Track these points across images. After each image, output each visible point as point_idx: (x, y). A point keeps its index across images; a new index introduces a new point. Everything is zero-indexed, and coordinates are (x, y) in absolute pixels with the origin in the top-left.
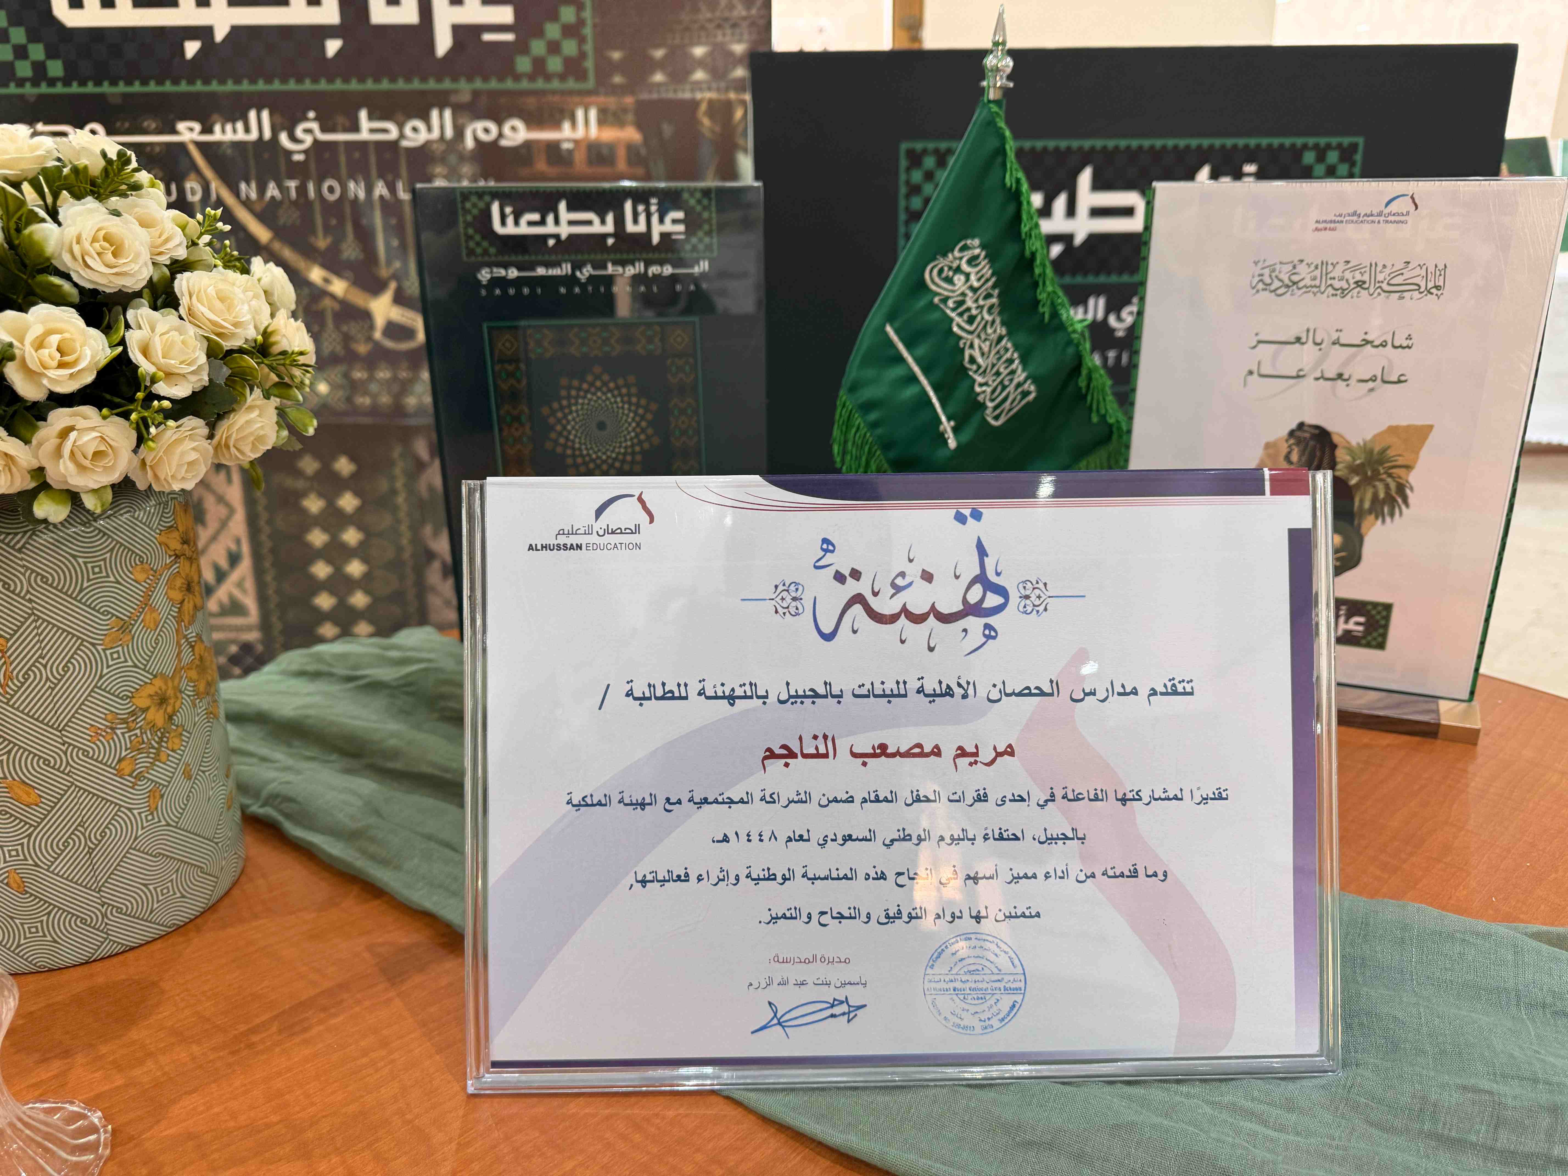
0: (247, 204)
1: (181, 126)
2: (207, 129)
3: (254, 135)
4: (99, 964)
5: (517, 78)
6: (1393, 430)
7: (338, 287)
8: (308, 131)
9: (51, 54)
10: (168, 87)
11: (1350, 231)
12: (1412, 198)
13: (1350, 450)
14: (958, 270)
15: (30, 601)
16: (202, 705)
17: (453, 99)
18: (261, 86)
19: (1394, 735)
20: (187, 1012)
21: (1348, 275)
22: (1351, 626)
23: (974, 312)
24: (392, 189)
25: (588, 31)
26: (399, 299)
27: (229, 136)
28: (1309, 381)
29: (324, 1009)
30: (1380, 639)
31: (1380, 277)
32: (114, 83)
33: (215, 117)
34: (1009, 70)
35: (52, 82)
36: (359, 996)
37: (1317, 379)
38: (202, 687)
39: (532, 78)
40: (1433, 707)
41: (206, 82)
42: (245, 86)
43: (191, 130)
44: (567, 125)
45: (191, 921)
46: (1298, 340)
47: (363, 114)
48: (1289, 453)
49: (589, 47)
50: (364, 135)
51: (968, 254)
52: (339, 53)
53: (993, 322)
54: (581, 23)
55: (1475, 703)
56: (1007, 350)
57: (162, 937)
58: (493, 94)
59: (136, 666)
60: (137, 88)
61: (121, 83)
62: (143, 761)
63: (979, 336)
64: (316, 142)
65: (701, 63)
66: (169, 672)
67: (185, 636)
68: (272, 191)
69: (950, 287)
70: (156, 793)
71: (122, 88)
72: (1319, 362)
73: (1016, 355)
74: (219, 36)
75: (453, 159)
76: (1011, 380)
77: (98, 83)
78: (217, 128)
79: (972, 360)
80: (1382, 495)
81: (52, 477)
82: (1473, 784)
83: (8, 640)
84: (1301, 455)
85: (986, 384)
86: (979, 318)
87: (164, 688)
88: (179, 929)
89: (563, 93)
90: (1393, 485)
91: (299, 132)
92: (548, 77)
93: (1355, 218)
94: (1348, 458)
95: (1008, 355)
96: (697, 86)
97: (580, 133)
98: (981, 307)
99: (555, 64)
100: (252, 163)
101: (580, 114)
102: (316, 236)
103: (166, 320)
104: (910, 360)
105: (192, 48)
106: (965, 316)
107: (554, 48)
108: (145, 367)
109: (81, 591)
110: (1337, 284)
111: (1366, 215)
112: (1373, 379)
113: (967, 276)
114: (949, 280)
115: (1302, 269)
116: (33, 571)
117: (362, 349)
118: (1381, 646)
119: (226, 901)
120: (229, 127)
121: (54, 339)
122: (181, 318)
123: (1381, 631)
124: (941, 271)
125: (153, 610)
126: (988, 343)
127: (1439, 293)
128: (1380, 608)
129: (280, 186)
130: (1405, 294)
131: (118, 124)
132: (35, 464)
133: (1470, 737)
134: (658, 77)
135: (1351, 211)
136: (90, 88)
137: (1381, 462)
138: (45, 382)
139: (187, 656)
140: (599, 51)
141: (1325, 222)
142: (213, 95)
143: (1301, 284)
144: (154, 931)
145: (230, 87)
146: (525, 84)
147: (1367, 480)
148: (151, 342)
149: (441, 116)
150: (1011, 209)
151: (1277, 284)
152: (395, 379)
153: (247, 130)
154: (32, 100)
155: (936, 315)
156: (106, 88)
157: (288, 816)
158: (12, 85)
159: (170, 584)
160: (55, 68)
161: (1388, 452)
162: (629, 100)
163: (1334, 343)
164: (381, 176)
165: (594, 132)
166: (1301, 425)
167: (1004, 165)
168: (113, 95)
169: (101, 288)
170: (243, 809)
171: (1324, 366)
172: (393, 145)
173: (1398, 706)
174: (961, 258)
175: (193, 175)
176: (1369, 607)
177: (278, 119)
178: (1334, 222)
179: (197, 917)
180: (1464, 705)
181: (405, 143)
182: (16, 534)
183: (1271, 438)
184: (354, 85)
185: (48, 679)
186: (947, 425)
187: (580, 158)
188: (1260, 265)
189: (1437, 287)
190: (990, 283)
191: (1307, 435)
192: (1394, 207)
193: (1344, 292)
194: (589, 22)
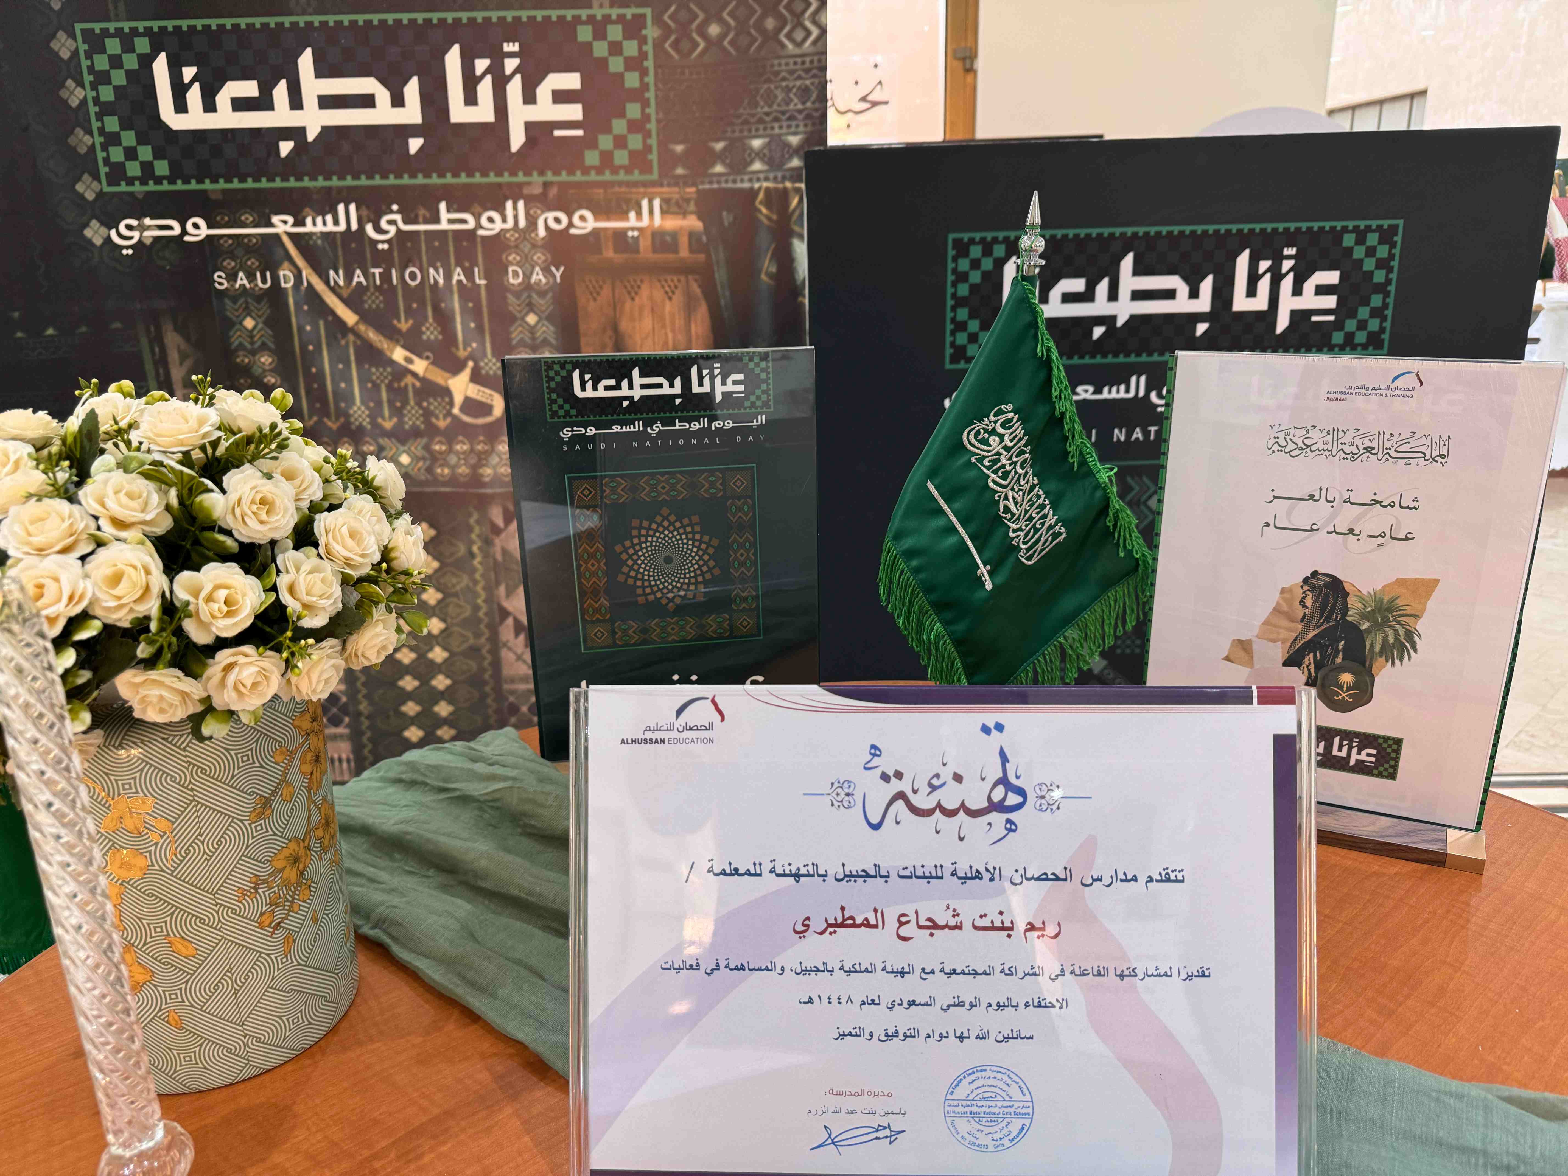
0: (335, 290)
1: (275, 219)
2: (300, 222)
3: (342, 227)
4: (242, 1086)
5: (586, 171)
6: (1401, 582)
7: (420, 366)
8: (391, 222)
9: (158, 155)
10: (264, 184)
11: (1359, 401)
12: (1417, 375)
13: (1361, 599)
14: (994, 432)
15: (192, 790)
16: (327, 857)
17: (526, 191)
18: (349, 181)
19: (1403, 862)
20: (319, 1136)
21: (1358, 441)
22: (1363, 757)
23: (1008, 468)
24: (469, 275)
25: (652, 126)
26: (476, 378)
27: (320, 228)
28: (1323, 533)
29: (434, 1137)
30: (1391, 770)
31: (1388, 444)
32: (215, 181)
33: (307, 210)
34: (1041, 250)
35: (158, 180)
36: (463, 1123)
37: (1329, 533)
38: (326, 842)
39: (600, 170)
40: (1441, 836)
41: (299, 179)
42: (335, 182)
43: (285, 222)
44: (632, 215)
45: (317, 1043)
46: (1312, 497)
47: (443, 206)
48: (1304, 598)
49: (653, 141)
50: (444, 226)
51: (1002, 418)
52: (421, 149)
53: (1027, 473)
54: (646, 118)
55: (1482, 832)
56: (1039, 497)
57: (292, 1059)
58: (564, 186)
59: (275, 834)
60: (236, 184)
61: (221, 181)
62: (280, 913)
63: (1013, 489)
64: (399, 231)
65: (759, 155)
66: (301, 835)
67: (314, 802)
68: (359, 277)
69: (985, 447)
70: (290, 940)
71: (222, 185)
72: (1332, 517)
73: (1047, 502)
74: (311, 137)
75: (526, 247)
76: (1043, 524)
77: (200, 181)
78: (309, 220)
79: (1007, 509)
80: (1391, 640)
81: (217, 703)
82: (1474, 920)
83: (173, 823)
84: (1314, 602)
85: (1020, 529)
86: (1013, 473)
87: (297, 849)
88: (306, 1052)
89: (628, 184)
90: (1402, 632)
91: (383, 224)
92: (615, 170)
93: (1364, 391)
94: (1360, 605)
95: (1040, 501)
96: (755, 176)
97: (645, 222)
98: (1015, 463)
99: (621, 157)
100: (340, 252)
101: (645, 203)
102: (399, 321)
103: (306, 557)
104: (949, 512)
105: (286, 147)
106: (1000, 474)
107: (620, 142)
108: (292, 605)
109: (233, 777)
110: (1347, 449)
111: (1374, 388)
112: (1382, 535)
113: (1001, 437)
114: (985, 442)
115: (1315, 435)
116: (195, 765)
117: (442, 424)
118: (1392, 776)
119: (345, 1024)
120: (319, 220)
121: (222, 594)
122: (319, 555)
123: (1392, 763)
124: (978, 433)
125: (289, 784)
126: (1021, 493)
127: (1443, 461)
128: (1390, 742)
129: (366, 274)
130: (1411, 461)
131: (218, 218)
132: (204, 695)
133: (1475, 867)
134: (719, 169)
135: (1360, 384)
136: (193, 185)
137: (1390, 610)
138: (214, 629)
139: (315, 818)
140: (663, 144)
141: (1336, 393)
142: (305, 190)
143: (1313, 448)
144: (287, 1055)
145: (321, 182)
146: (593, 177)
147: (1379, 626)
148: (296, 584)
149: (515, 208)
150: (1042, 375)
151: (1291, 446)
152: (472, 450)
153: (336, 222)
154: (140, 197)
155: (973, 473)
156: (207, 185)
157: (395, 939)
158: (123, 183)
159: (303, 761)
160: (162, 168)
161: (1397, 601)
162: (692, 190)
163: (1345, 502)
164: (459, 263)
165: (658, 220)
166: (1315, 574)
167: (1036, 336)
168: (214, 191)
169: (257, 542)
170: (356, 928)
171: (1336, 522)
172: (472, 233)
173: (1408, 833)
174: (995, 422)
175: (286, 264)
176: (1381, 741)
177: (365, 212)
178: (1345, 393)
179: (321, 1039)
180: (1471, 834)
181: (481, 232)
182: (181, 736)
183: (1287, 585)
184: (435, 180)
185: (205, 852)
186: (983, 570)
187: (645, 244)
188: (1276, 429)
189: (1441, 456)
190: (1023, 442)
191: (1322, 583)
192: (1399, 383)
193: (1354, 457)
194: (653, 118)
